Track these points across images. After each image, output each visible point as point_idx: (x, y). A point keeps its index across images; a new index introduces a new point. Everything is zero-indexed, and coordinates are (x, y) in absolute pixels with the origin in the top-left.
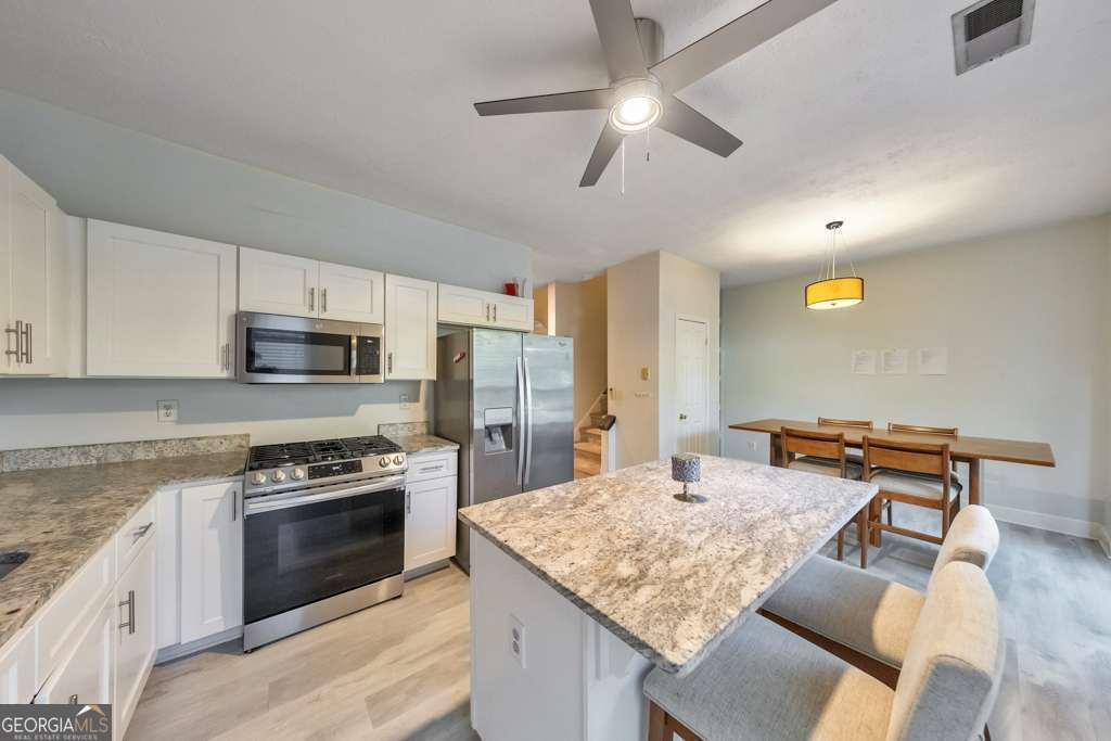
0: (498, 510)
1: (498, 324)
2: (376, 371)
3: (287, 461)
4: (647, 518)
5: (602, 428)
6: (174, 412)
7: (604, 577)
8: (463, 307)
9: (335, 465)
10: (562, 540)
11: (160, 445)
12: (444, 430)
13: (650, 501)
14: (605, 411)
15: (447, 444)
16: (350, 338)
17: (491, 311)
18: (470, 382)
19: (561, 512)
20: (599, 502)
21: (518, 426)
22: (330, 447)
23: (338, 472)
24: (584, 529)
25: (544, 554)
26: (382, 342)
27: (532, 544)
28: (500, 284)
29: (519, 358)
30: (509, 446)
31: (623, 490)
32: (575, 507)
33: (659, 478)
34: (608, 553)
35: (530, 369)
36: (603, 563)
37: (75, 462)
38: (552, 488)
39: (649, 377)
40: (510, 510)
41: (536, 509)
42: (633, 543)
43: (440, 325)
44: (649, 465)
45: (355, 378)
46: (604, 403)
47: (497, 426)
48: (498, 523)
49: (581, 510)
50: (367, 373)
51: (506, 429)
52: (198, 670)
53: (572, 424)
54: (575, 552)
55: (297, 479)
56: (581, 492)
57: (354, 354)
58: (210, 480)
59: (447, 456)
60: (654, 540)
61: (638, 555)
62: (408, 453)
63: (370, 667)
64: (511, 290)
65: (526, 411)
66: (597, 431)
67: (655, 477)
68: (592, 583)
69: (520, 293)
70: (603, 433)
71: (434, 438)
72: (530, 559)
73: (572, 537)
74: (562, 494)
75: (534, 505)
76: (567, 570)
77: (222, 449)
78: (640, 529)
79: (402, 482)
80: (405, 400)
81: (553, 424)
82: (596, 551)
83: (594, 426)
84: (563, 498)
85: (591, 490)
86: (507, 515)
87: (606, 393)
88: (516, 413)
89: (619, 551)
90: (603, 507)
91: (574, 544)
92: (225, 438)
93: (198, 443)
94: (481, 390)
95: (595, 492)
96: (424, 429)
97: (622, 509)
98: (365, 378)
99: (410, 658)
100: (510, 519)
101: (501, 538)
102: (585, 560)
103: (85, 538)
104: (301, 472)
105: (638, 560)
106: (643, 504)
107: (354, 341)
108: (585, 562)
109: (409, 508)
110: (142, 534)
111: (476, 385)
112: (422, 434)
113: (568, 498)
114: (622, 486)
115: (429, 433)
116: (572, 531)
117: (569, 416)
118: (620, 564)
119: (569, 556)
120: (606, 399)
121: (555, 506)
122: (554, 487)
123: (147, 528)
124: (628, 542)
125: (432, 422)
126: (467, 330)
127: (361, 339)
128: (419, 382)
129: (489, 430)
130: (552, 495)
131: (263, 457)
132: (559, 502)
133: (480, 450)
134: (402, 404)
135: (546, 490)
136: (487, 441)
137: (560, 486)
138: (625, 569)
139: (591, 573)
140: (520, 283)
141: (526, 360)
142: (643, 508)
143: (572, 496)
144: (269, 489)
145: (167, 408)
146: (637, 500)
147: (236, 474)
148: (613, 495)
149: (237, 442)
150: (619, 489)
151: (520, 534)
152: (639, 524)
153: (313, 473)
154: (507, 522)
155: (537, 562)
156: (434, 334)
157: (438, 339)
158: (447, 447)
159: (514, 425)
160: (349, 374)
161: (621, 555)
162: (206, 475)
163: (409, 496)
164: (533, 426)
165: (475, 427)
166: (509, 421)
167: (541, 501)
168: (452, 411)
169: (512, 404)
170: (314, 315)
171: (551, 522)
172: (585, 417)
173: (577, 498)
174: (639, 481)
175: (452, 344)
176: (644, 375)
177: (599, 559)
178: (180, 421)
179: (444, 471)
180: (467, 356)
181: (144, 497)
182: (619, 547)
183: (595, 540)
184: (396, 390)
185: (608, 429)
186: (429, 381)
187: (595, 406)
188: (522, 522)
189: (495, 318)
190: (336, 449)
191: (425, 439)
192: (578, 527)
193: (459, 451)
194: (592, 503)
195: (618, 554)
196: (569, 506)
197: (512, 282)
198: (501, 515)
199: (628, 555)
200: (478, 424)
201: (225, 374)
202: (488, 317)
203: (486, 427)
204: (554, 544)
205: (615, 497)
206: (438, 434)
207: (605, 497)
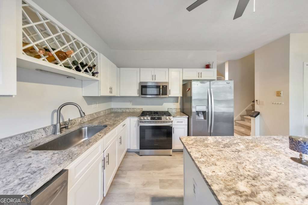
0: (192, 140)
1: (202, 78)
2: (166, 94)
3: (148, 115)
4: (266, 164)
5: (252, 116)
6: (131, 103)
7: (228, 185)
8: (190, 74)
9: (156, 117)
10: (213, 160)
11: (130, 109)
12: (185, 111)
13: (271, 156)
14: (254, 110)
15: (185, 116)
16: (160, 86)
17: (200, 74)
18: (191, 97)
19: (217, 147)
20: (238, 148)
21: (208, 112)
22: (156, 113)
23: (156, 119)
24: (225, 158)
25: (203, 163)
26: (168, 86)
27: (200, 157)
28: (204, 65)
29: (209, 89)
30: (205, 118)
31: (254, 146)
32: (224, 147)
33: (282, 145)
34: (234, 174)
35: (213, 93)
36: (230, 178)
37: (120, 111)
38: (216, 137)
39: (282, 95)
40: (196, 141)
41: (206, 144)
42: (252, 175)
43: (183, 81)
44: (275, 137)
45: (162, 96)
46: (253, 106)
47: (200, 111)
48: (190, 145)
49: (227, 149)
50: (164, 95)
51: (204, 113)
52: (133, 155)
53: (233, 113)
54: (217, 167)
55: (148, 120)
56: (229, 141)
57: (161, 90)
58: (134, 117)
59: (185, 119)
60: (267, 178)
61: (253, 182)
62: (173, 117)
63: (162, 171)
64: (208, 67)
65: (211, 107)
66: (249, 117)
67: (278, 144)
68: (221, 185)
69: (211, 68)
70: (252, 118)
71: (182, 113)
72: (196, 162)
73: (218, 160)
74: (220, 140)
75: (206, 142)
76: (210, 174)
77: (138, 111)
78: (259, 169)
79: (172, 125)
80: (174, 102)
81: (224, 113)
82: (228, 171)
83: (247, 115)
84: (220, 142)
85: (235, 142)
86: (194, 143)
87: (254, 102)
88: (208, 108)
89: (241, 175)
90: (239, 151)
91: (218, 163)
92: (139, 109)
93: (135, 109)
94: (195, 100)
95: (237, 143)
96: (179, 110)
97: (250, 155)
98: (164, 96)
99: (172, 174)
100: (195, 144)
101: (189, 150)
102: (221, 173)
103: (114, 125)
104: (149, 118)
105: (252, 185)
106: (265, 156)
107: (161, 87)
108: (220, 173)
109: (173, 132)
110: (124, 126)
111: (193, 98)
112: (179, 112)
113: (222, 142)
114: (254, 144)
115: (181, 112)
116: (219, 157)
117: (231, 110)
118: (240, 182)
119: (213, 168)
120: (254, 105)
121: (215, 144)
122: (218, 137)
123: (124, 125)
124: (248, 173)
125: (182, 108)
126: (190, 81)
127: (163, 86)
128: (178, 97)
129: (198, 113)
130: (215, 140)
131: (144, 114)
132: (218, 143)
133: (195, 118)
134: (174, 103)
135: (213, 137)
136: (197, 116)
137: (220, 137)
138: (242, 186)
139: (222, 180)
140: (211, 64)
141: (212, 90)
142: (265, 158)
143: (224, 142)
144: (143, 121)
145: (131, 102)
146: (262, 154)
147: (138, 117)
148: (247, 147)
149: (141, 109)
150: (251, 145)
151: (196, 151)
152: (259, 166)
153: (152, 119)
154: (193, 145)
155: (199, 165)
156: (181, 83)
157: (183, 85)
158: (184, 116)
159: (207, 111)
160: (160, 95)
161: (242, 178)
162: (134, 116)
163: (173, 128)
164: (215, 112)
165: (193, 111)
166: (205, 110)
167: (209, 141)
168: (187, 106)
169: (206, 104)
170: (153, 81)
171: (211, 150)
172: (243, 111)
173: (227, 143)
174: (266, 144)
175: (186, 86)
176: (278, 94)
177: (229, 175)
178: (133, 105)
179: (183, 123)
180: (190, 89)
181: (124, 119)
182: (242, 174)
183: (229, 166)
184: (172, 99)
185: (255, 117)
186: (181, 97)
187: (249, 106)
188: (199, 147)
189: (201, 77)
190: (157, 113)
191: (180, 113)
192: (223, 156)
193: (188, 118)
194: (234, 148)
195: (240, 177)
196: (221, 146)
197: (208, 64)
198: (192, 142)
199: (246, 180)
200: (194, 110)
201: (138, 95)
202: (199, 77)
203: (197, 112)
204: (209, 160)
205: (247, 148)
206: (183, 113)
207: (242, 147)
